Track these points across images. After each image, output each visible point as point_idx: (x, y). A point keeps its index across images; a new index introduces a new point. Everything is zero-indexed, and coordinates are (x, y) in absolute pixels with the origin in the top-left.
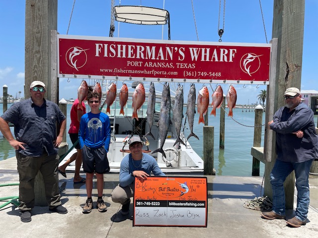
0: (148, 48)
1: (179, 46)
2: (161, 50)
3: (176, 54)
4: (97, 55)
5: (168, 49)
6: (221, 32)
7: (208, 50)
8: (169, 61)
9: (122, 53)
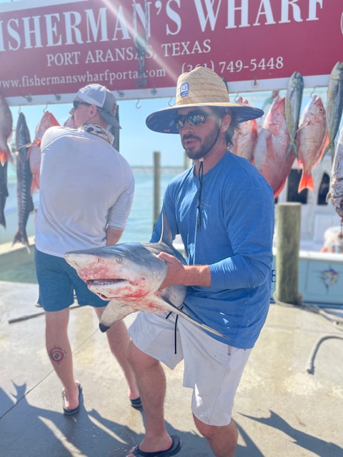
0: (90, 13)
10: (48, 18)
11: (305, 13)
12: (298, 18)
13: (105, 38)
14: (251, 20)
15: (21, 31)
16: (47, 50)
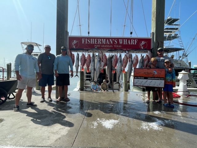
0: (103, 40)
1: (115, 39)
2: (108, 41)
3: (114, 42)
4: (83, 43)
5: (110, 40)
6: (131, 33)
7: (126, 40)
8: (111, 44)
9: (92, 42)
10: (95, 39)
11: (134, 43)
12: (133, 44)
13: (105, 43)
14: (127, 43)
15: (90, 41)
16: (94, 44)
